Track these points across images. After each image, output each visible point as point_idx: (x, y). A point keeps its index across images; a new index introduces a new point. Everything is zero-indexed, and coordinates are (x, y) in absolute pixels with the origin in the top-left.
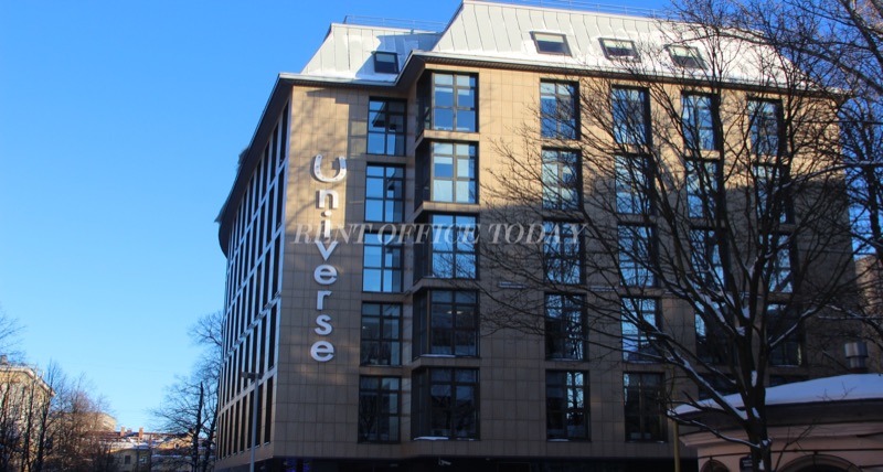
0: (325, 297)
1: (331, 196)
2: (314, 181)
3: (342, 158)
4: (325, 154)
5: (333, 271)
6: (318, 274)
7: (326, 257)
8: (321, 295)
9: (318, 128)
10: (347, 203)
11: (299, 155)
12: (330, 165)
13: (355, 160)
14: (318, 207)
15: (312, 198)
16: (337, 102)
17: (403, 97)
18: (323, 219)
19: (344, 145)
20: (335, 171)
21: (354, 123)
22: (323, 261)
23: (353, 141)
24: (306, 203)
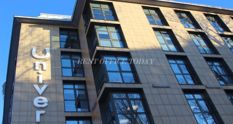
0: (41, 115)
1: (42, 65)
2: (32, 58)
3: (48, 49)
4: (38, 48)
5: (45, 99)
6: (36, 102)
7: (40, 93)
8: (38, 113)
9: (34, 38)
10: (52, 68)
11: (24, 48)
12: (41, 52)
13: (55, 50)
14: (35, 70)
15: (32, 66)
16: (43, 29)
17: (76, 28)
18: (38, 75)
19: (49, 45)
20: (44, 55)
21: (52, 37)
22: (39, 95)
23: (53, 43)
24: (28, 68)
